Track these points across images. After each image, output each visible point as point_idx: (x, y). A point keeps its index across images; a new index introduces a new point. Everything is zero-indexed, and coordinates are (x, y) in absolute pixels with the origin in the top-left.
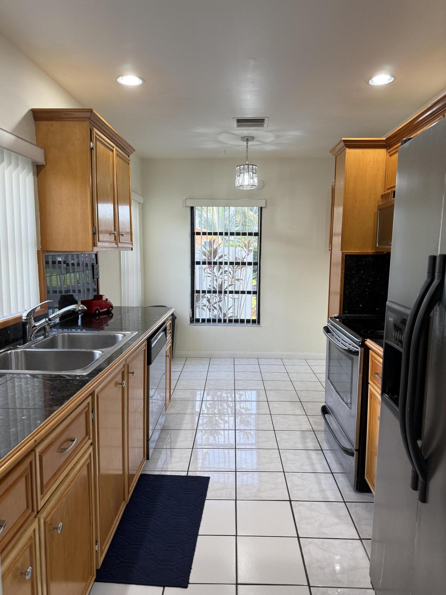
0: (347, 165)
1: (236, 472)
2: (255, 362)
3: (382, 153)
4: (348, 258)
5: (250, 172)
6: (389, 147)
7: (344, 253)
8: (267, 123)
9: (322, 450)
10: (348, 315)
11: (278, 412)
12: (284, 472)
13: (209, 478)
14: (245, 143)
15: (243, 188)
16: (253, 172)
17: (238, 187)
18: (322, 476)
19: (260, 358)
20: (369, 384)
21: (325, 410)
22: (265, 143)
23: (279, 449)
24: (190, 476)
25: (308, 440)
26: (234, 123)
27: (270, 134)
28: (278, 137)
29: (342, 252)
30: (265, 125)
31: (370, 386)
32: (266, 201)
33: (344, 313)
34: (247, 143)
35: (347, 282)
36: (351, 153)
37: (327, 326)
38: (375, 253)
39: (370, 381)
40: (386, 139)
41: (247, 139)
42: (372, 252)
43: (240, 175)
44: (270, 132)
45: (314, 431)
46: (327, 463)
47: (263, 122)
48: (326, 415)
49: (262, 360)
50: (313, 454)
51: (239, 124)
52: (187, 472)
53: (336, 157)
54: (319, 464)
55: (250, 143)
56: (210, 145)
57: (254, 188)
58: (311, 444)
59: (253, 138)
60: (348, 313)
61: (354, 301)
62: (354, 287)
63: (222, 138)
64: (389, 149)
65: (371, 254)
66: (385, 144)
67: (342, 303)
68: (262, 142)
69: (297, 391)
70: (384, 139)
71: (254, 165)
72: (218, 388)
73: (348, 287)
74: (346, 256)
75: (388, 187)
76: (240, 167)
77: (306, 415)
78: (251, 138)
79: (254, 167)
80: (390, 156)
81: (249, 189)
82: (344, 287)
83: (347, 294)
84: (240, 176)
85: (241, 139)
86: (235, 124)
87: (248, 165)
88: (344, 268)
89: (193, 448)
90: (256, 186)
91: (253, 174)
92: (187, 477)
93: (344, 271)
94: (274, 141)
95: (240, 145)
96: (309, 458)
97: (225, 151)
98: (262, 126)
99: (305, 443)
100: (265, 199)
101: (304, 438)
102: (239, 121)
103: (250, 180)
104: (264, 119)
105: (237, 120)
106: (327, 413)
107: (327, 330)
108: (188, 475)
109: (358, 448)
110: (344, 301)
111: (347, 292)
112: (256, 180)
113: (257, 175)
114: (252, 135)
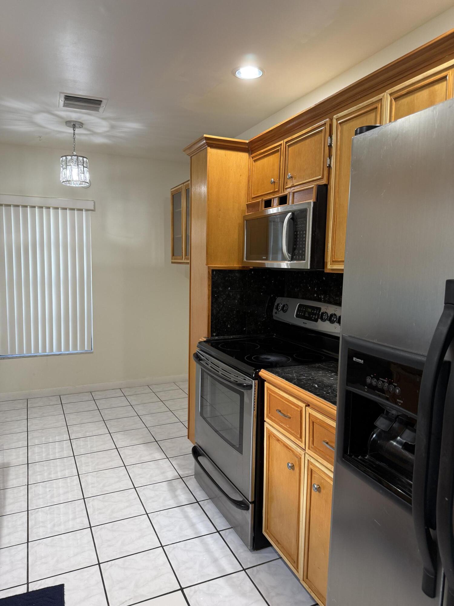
0: (209, 167)
1: (99, 564)
2: (88, 397)
3: (243, 157)
4: (214, 273)
5: (80, 165)
6: (252, 151)
7: (210, 268)
8: (104, 107)
9: (198, 502)
10: (217, 338)
11: (133, 461)
12: (162, 546)
13: (62, 586)
14: (71, 130)
15: (70, 184)
16: (83, 165)
17: (63, 182)
18: (208, 539)
19: (94, 391)
20: (265, 422)
21: (197, 452)
22: (94, 133)
23: (147, 514)
24: (33, 591)
25: (179, 492)
26: (60, 101)
27: (104, 123)
28: (113, 127)
29: (208, 267)
30: (101, 110)
31: (266, 425)
32: (94, 203)
33: (212, 336)
34: (73, 129)
35: (214, 301)
36: (212, 152)
37: (196, 353)
38: (241, 268)
39: (266, 419)
40: (249, 142)
41: (74, 125)
42: (238, 267)
43: (66, 167)
44: (104, 119)
45: (181, 478)
46: (209, 518)
47: (100, 104)
48: (200, 458)
49: (97, 393)
50: (189, 509)
51: (66, 102)
52: (26, 585)
53: (191, 157)
54: (200, 522)
55: (77, 131)
56: (22, 127)
57: (85, 185)
58: (183, 497)
59: (81, 125)
60: (216, 336)
61: (222, 321)
62: (221, 306)
63: (41, 118)
64: (252, 154)
65: (237, 268)
66: (247, 147)
67: (210, 324)
68: (92, 131)
69: (148, 428)
70: (247, 142)
71: (85, 157)
72: (47, 441)
73: (215, 306)
74: (213, 271)
75: (253, 196)
76: (66, 158)
77: (167, 458)
78: (79, 124)
79: (85, 159)
80: (254, 161)
81: (78, 186)
82: (212, 306)
83: (215, 314)
84: (66, 169)
85: (65, 124)
86: (62, 101)
87: (78, 156)
88: (211, 285)
89: (28, 542)
90: (87, 183)
91: (84, 168)
92: (28, 594)
93: (210, 289)
94: (107, 132)
95: (63, 132)
96: (187, 517)
97: (40, 137)
98: (97, 109)
99: (175, 497)
100: (94, 201)
101: (173, 490)
102: (68, 98)
103: (81, 174)
104: (101, 101)
105: (66, 96)
106: (200, 455)
107: (197, 357)
108: (30, 590)
109: (253, 500)
110: (212, 322)
111: (215, 312)
112: (87, 175)
113: (88, 170)
114: (80, 121)
